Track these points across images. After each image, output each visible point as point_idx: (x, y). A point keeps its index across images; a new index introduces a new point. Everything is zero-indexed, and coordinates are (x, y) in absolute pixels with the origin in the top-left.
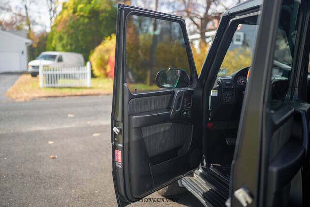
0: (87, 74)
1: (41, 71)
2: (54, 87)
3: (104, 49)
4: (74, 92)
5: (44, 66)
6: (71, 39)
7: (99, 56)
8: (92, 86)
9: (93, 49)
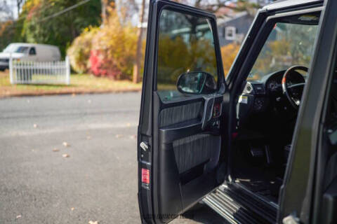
0: (65, 69)
1: (11, 64)
2: (28, 84)
3: (84, 41)
4: (52, 89)
5: (14, 59)
6: (45, 29)
7: (79, 50)
8: (72, 83)
9: (71, 41)
